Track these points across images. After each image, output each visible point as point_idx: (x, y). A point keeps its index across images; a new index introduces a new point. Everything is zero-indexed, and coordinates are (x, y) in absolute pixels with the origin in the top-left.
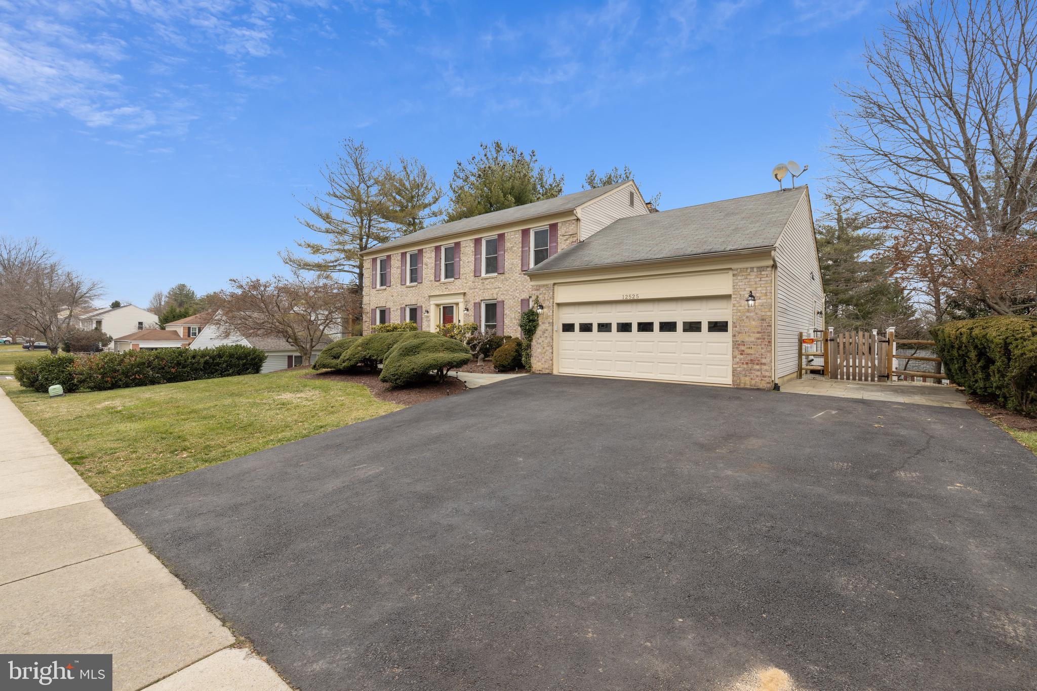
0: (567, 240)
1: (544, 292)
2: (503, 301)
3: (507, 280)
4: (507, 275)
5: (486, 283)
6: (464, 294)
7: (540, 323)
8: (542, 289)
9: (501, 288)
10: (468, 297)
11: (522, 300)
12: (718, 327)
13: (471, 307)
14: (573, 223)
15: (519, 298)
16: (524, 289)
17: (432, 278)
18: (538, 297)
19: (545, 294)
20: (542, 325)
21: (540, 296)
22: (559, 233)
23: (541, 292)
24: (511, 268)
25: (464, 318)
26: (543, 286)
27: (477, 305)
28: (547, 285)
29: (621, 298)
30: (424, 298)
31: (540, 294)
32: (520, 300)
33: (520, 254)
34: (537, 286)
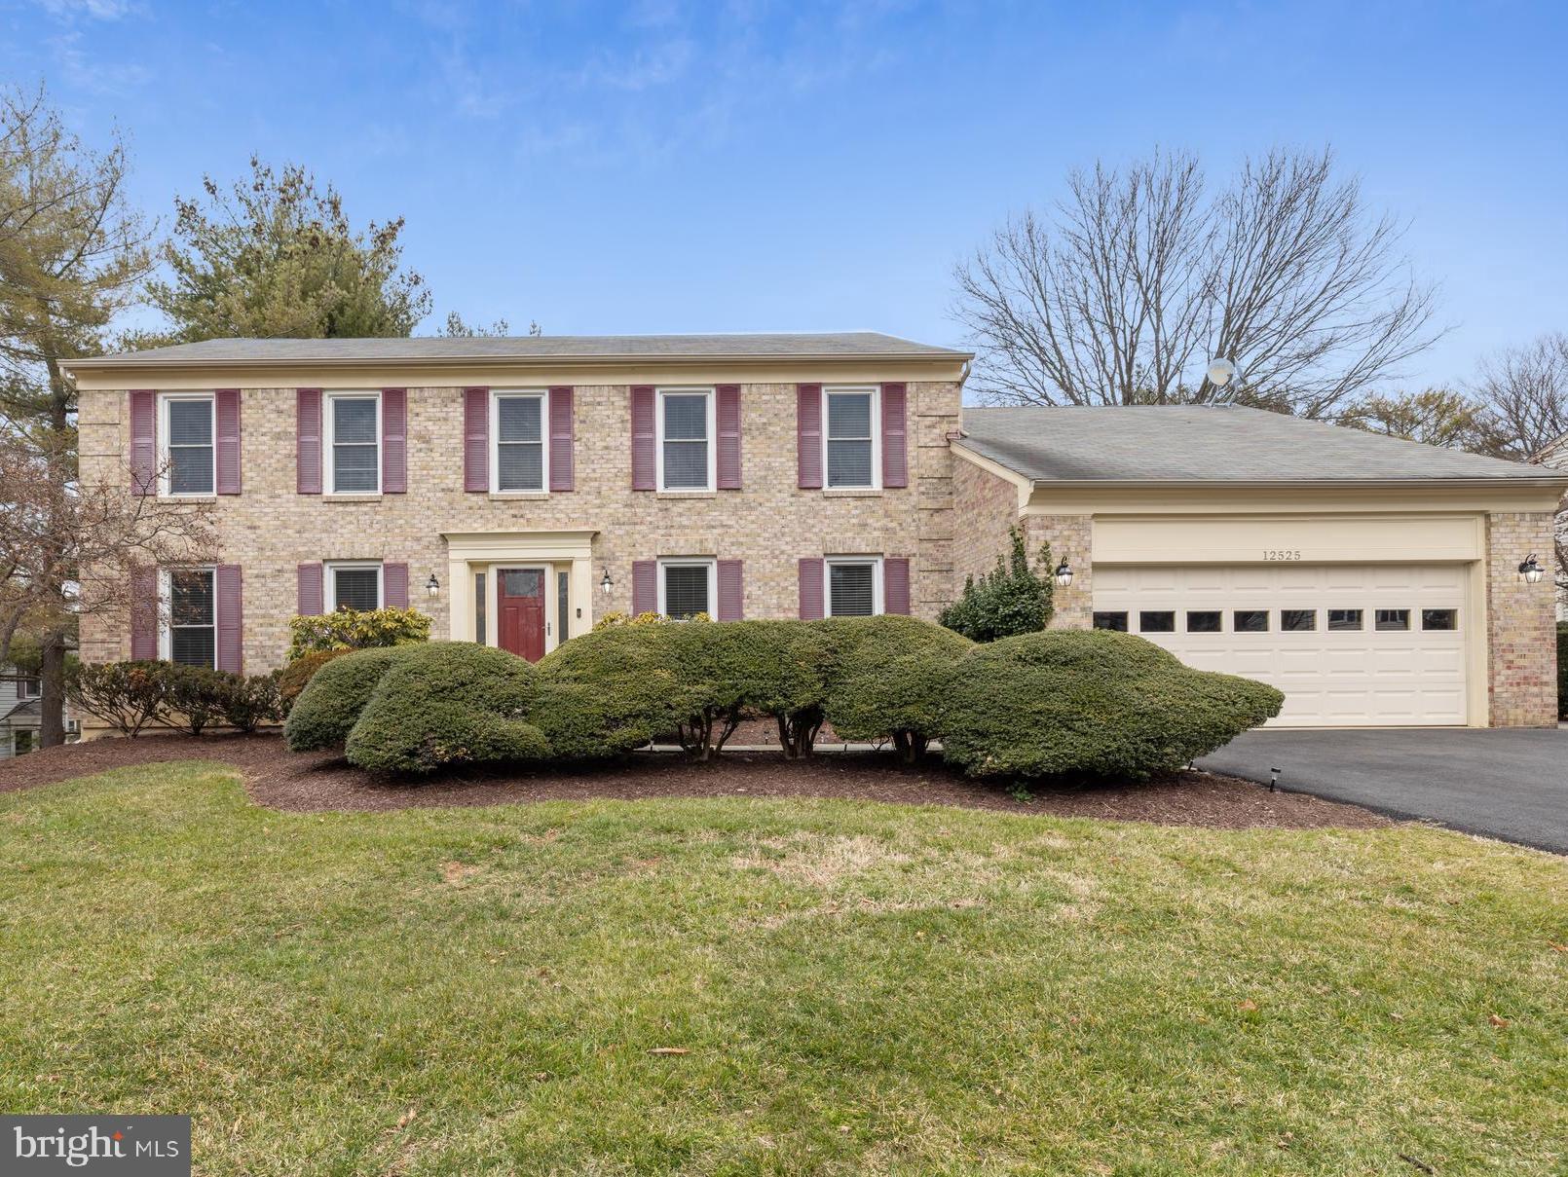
0: (932, 426)
1: (1066, 533)
2: (740, 562)
3: (751, 509)
4: (751, 496)
5: (675, 509)
6: (595, 536)
7: (1057, 610)
8: (1059, 527)
9: (730, 527)
10: (606, 547)
11: (802, 562)
12: (1439, 620)
13: (622, 571)
14: (949, 391)
15: (791, 556)
16: (808, 535)
17: (456, 480)
18: (1047, 546)
19: (1069, 538)
20: (1064, 615)
21: (1054, 544)
22: (911, 407)
23: (1056, 533)
24: (765, 477)
25: (595, 604)
26: (1065, 518)
27: (642, 571)
28: (1073, 518)
29: (1259, 558)
30: (418, 540)
31: (1055, 538)
32: (795, 561)
33: (793, 444)
34: (1043, 517)
